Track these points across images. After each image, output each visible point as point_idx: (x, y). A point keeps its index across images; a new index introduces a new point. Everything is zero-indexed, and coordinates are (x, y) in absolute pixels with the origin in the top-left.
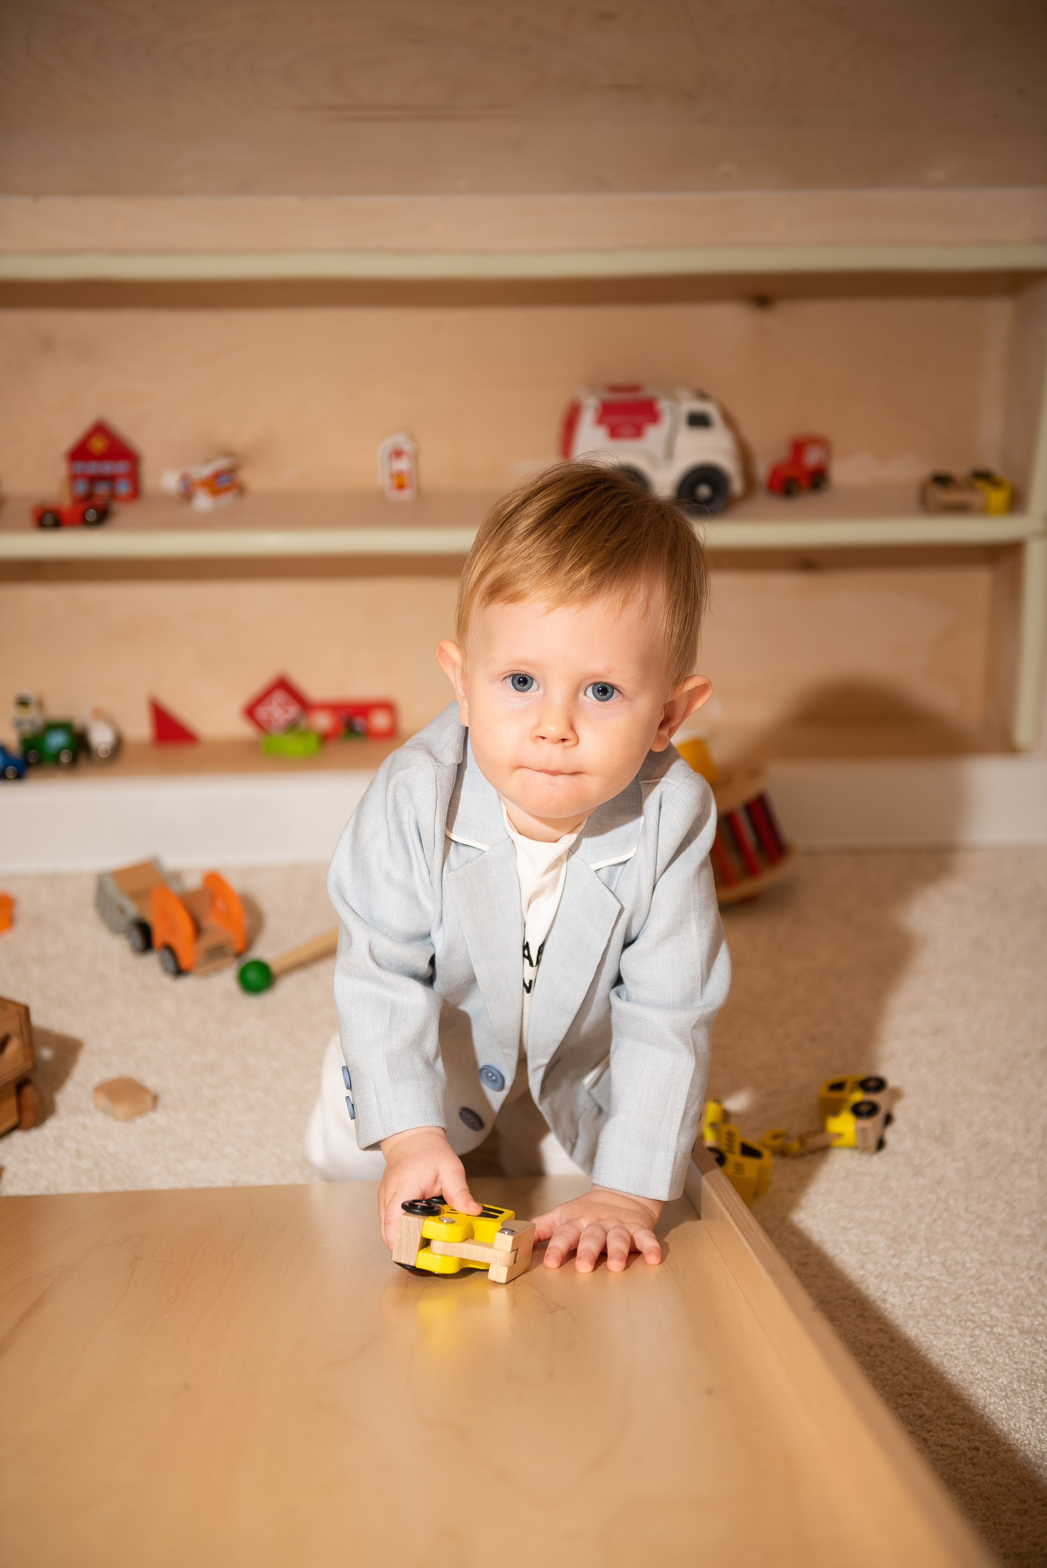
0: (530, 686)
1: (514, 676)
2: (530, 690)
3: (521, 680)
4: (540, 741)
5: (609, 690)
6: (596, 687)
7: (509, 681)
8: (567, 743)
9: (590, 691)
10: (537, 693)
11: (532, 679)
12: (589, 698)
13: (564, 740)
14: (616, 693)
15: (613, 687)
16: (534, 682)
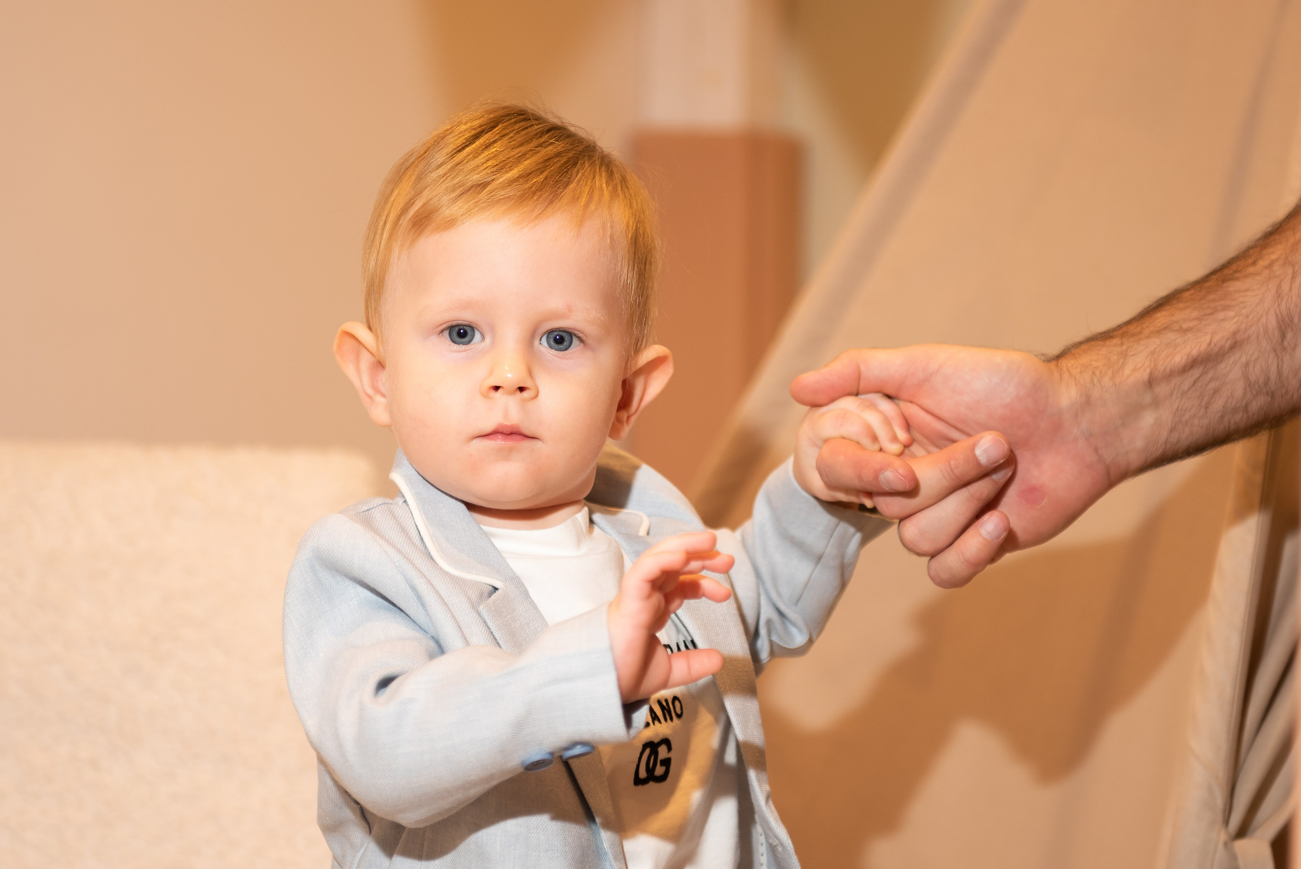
0: (470, 338)
1: (451, 328)
2: (472, 342)
3: (462, 331)
4: (494, 394)
5: (567, 338)
6: (552, 336)
7: (446, 333)
8: (525, 394)
9: (544, 339)
10: (483, 344)
11: (472, 328)
12: (543, 347)
13: (521, 389)
14: (575, 341)
15: (571, 334)
16: (476, 331)
